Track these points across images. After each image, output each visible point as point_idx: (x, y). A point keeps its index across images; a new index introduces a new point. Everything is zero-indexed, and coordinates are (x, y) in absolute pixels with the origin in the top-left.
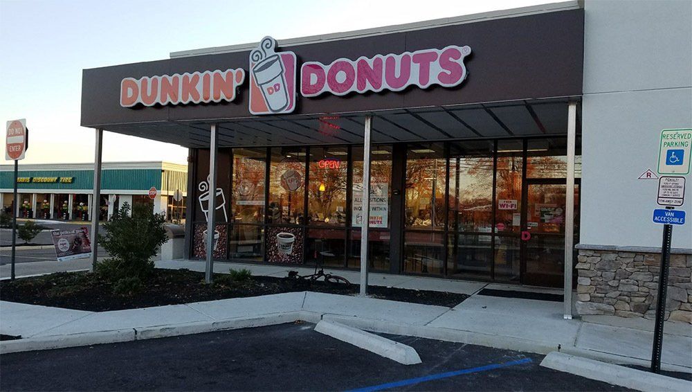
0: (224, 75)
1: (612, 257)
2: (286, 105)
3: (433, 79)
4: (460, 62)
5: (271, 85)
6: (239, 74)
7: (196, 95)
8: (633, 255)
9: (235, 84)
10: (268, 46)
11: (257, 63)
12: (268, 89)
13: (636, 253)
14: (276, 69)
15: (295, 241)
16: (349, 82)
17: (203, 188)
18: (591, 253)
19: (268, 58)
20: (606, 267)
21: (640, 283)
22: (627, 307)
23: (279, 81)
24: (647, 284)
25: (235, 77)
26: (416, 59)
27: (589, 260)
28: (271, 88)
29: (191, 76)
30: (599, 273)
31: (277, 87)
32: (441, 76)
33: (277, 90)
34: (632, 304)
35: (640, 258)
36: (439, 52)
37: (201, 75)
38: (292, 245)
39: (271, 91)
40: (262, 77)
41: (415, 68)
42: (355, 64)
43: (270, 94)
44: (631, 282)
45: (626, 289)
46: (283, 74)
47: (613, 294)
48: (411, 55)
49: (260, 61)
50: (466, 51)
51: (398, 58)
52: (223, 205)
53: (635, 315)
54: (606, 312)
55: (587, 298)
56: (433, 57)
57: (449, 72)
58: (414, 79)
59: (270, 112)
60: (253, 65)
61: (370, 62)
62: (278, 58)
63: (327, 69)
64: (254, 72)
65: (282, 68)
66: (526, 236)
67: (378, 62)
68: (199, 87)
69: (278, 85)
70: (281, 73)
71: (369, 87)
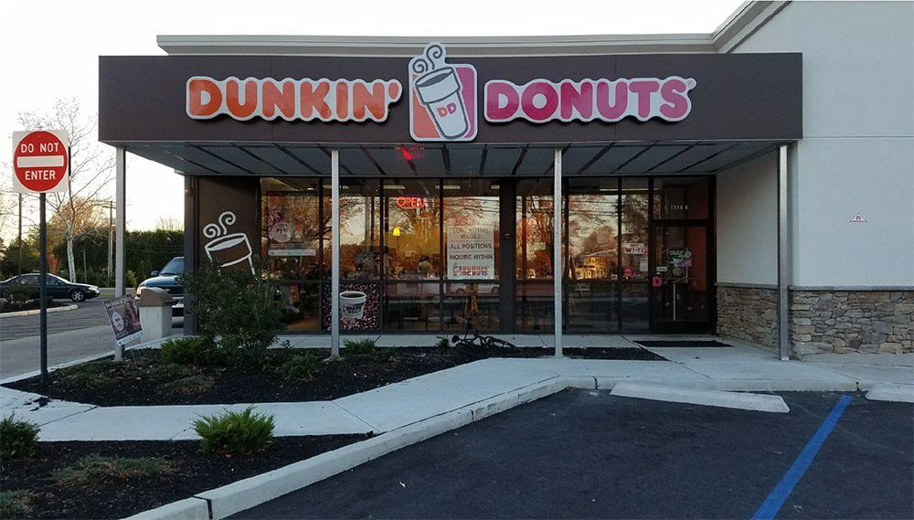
0: (369, 87)
1: (829, 296)
2: (465, 132)
3: (655, 111)
4: (685, 94)
5: (444, 104)
6: (393, 88)
7: (325, 110)
8: (847, 294)
9: (388, 100)
10: (437, 55)
11: (420, 75)
12: (439, 110)
13: (850, 292)
14: (449, 84)
15: (367, 302)
16: (550, 108)
17: (211, 233)
18: (810, 294)
19: (436, 71)
20: (825, 307)
21: (854, 320)
22: (843, 343)
23: (454, 99)
24: (859, 321)
25: (388, 91)
26: (634, 87)
27: (809, 300)
28: (444, 109)
29: (315, 84)
30: (818, 313)
31: (452, 108)
32: (663, 109)
33: (451, 112)
34: (847, 340)
35: (853, 296)
36: (662, 83)
37: (333, 85)
38: (363, 307)
39: (442, 112)
40: (429, 93)
41: (633, 98)
42: (557, 87)
43: (442, 115)
44: (846, 319)
45: (841, 326)
46: (460, 92)
47: (830, 332)
48: (628, 82)
49: (425, 73)
50: (691, 83)
51: (612, 85)
52: (249, 256)
53: (850, 351)
54: (826, 350)
55: (809, 337)
56: (654, 87)
57: (673, 105)
58: (632, 109)
59: (443, 139)
60: (415, 77)
61: (577, 86)
62: (453, 71)
63: (520, 90)
64: (417, 87)
65: (458, 84)
66: (657, 282)
67: (587, 87)
68: (331, 100)
69: (453, 105)
70: (457, 91)
71: (576, 114)
